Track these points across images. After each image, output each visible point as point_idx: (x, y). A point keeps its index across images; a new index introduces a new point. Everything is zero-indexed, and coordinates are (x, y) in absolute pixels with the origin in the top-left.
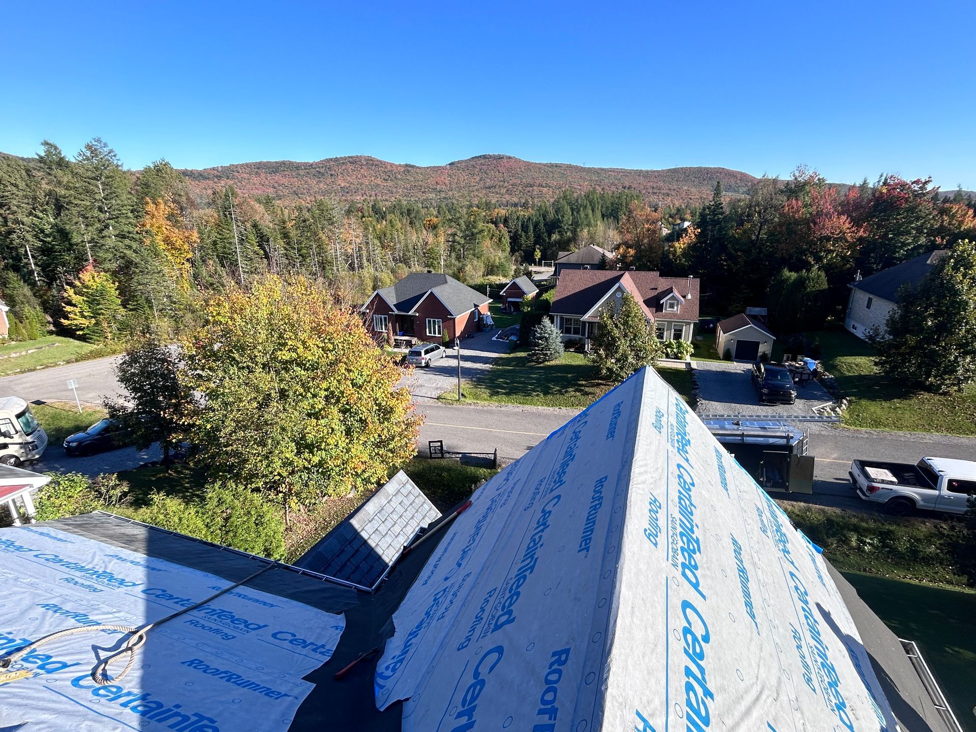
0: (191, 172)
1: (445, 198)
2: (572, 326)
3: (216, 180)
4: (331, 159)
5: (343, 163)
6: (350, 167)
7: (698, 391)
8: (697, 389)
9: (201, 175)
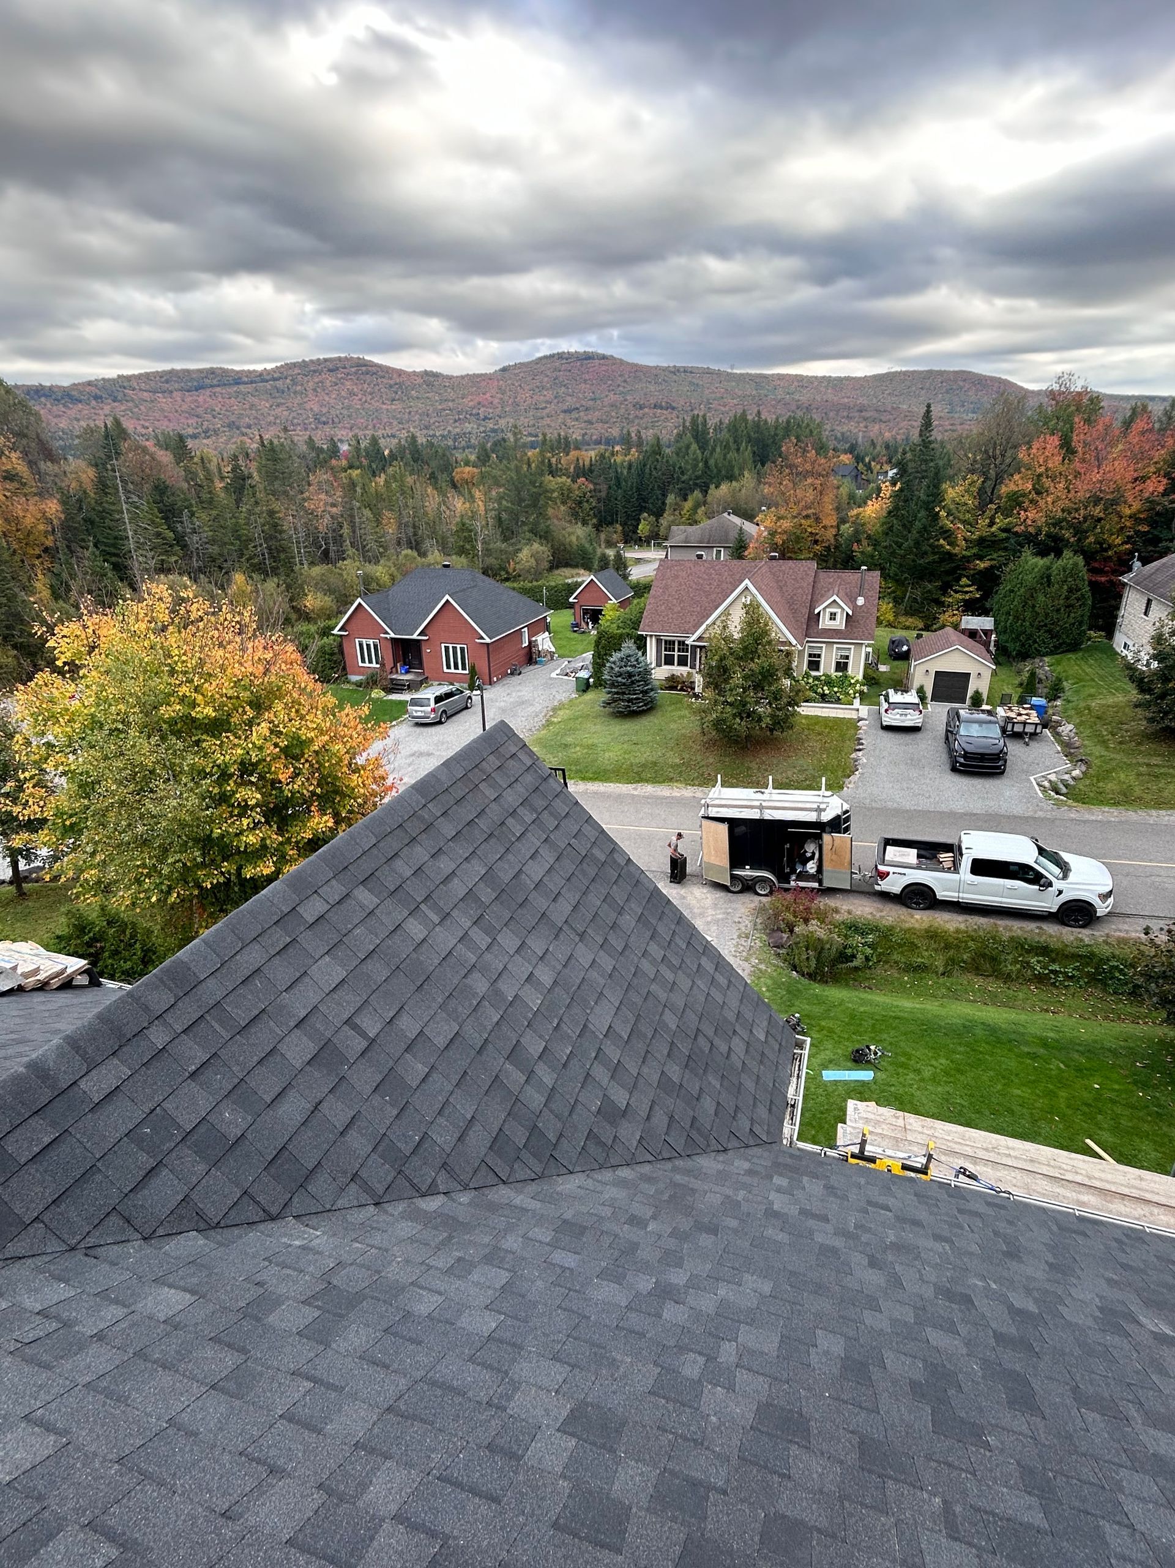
0: (51, 388)
1: (494, 431)
2: (676, 653)
3: (94, 403)
4: (294, 365)
5: (314, 371)
6: (329, 379)
7: (860, 754)
8: (860, 750)
9: (68, 395)
